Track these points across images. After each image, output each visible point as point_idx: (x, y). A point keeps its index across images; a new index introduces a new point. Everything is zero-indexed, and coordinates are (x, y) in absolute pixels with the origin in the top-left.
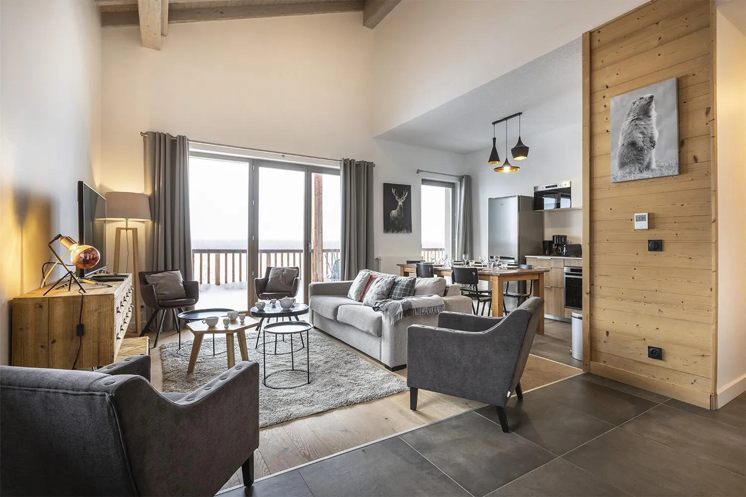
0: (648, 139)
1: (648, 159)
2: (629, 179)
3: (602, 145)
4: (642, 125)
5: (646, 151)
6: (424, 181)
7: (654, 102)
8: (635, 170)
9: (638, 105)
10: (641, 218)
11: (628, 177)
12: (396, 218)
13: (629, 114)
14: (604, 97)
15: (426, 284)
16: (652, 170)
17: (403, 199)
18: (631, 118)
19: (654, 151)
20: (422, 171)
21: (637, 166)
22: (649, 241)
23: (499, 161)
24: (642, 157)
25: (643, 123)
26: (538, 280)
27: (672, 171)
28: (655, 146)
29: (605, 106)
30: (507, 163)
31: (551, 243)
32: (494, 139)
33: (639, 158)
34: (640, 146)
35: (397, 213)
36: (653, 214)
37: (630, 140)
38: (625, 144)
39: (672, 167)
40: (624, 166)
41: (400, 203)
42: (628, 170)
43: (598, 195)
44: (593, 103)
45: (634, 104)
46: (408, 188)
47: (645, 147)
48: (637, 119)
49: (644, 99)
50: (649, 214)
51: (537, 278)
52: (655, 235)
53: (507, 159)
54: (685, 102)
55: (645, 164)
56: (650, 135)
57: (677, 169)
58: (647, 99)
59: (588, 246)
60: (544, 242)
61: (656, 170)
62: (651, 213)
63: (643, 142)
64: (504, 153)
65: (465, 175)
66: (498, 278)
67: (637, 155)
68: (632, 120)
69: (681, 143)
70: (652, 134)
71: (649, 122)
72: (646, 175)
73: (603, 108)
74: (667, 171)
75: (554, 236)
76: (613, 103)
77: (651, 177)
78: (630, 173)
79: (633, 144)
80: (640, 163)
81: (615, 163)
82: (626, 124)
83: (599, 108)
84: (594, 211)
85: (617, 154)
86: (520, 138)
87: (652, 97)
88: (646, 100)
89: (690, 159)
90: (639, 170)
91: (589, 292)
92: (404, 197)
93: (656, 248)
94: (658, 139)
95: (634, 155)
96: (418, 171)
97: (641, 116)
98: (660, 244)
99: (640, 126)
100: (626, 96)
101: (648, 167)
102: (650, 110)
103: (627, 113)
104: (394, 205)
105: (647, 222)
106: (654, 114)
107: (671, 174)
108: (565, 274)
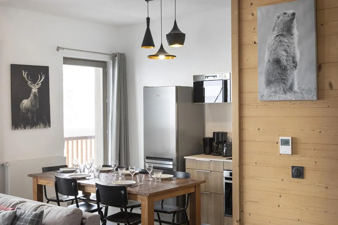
0: (291, 58)
1: (291, 81)
2: (275, 99)
3: (250, 57)
4: (286, 42)
5: (289, 70)
6: (68, 60)
7: (296, 20)
8: (280, 90)
9: (282, 20)
10: (285, 142)
11: (273, 97)
12: (29, 108)
13: (274, 29)
14: (251, 4)
15: (57, 218)
16: (295, 92)
17: (38, 84)
18: (276, 33)
19: (296, 72)
20: (63, 49)
21: (282, 85)
22: (293, 167)
23: (154, 46)
24: (286, 77)
25: (287, 41)
26: (194, 193)
27: (311, 96)
28: (297, 67)
29: (253, 14)
30: (162, 50)
31: (211, 140)
32: (148, 19)
33: (283, 78)
34: (284, 64)
35: (30, 103)
36: (296, 139)
37: (275, 56)
38: (271, 61)
39: (311, 91)
40: (270, 84)
41: (35, 90)
42: (273, 89)
43: (247, 112)
44: (242, 9)
45: (279, 18)
46: (45, 70)
47: (288, 67)
48: (281, 35)
49: (287, 15)
50: (292, 138)
51: (192, 190)
52: (298, 161)
53: (162, 45)
54: (322, 25)
55: (289, 84)
56: (292, 54)
57: (315, 94)
58: (290, 16)
59: (238, 168)
60: (205, 140)
61: (298, 92)
62: (294, 137)
63: (287, 60)
64: (159, 38)
65: (118, 53)
66: (148, 198)
67: (281, 74)
68: (277, 36)
69: (319, 68)
70: (294, 53)
71: (291, 40)
72: (289, 96)
73: (251, 16)
74: (307, 95)
75: (214, 133)
76: (260, 12)
77: (294, 99)
78: (276, 92)
79: (277, 61)
80: (284, 83)
81: (262, 79)
82: (271, 39)
83: (247, 16)
84: (243, 129)
85: (264, 70)
86: (175, 22)
87: (294, 14)
88: (288, 16)
89: (327, 86)
90: (284, 90)
91: (238, 219)
92: (40, 82)
93: (299, 175)
94: (299, 60)
95: (279, 73)
96: (58, 49)
97: (285, 33)
98: (301, 171)
99: (284, 44)
100: (271, 7)
101: (291, 88)
102: (293, 27)
103: (272, 27)
104: (27, 93)
105: (290, 146)
106: (295, 31)
107: (311, 99)
108: (224, 178)
